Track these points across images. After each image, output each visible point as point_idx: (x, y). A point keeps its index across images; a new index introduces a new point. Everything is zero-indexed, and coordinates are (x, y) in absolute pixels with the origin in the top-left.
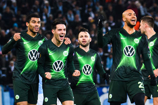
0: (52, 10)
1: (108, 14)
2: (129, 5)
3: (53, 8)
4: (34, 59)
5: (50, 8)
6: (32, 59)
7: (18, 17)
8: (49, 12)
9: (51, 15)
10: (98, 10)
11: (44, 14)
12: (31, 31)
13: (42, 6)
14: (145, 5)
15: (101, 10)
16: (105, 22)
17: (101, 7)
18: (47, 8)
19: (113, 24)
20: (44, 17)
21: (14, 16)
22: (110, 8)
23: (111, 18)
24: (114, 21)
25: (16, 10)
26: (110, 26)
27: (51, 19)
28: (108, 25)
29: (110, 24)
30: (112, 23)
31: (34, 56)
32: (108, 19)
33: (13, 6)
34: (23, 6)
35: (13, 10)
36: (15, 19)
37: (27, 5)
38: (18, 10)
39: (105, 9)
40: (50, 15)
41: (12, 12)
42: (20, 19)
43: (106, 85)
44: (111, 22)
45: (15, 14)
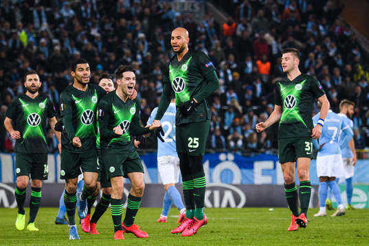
0: (149, 46)
1: (227, 52)
2: (256, 38)
3: (150, 44)
4: (88, 123)
5: (146, 44)
6: (86, 122)
7: (102, 56)
8: (146, 49)
9: (149, 54)
10: (214, 47)
11: (138, 51)
12: (80, 82)
13: (136, 41)
14: (279, 40)
15: (217, 46)
16: (223, 63)
17: (217, 42)
18: (143, 43)
19: (234, 66)
20: (139, 57)
21: (97, 54)
22: (230, 43)
23: (232, 57)
24: (235, 62)
25: (100, 47)
26: (230, 68)
27: (150, 59)
28: (226, 66)
29: (229, 66)
30: (232, 65)
31: (88, 119)
32: (227, 58)
33: (96, 41)
34: (110, 41)
35: (96, 46)
36: (98, 59)
37: (116, 39)
38: (103, 47)
39: (223, 44)
40: (147, 54)
41: (95, 49)
42: (106, 59)
43: (224, 150)
44: (231, 62)
45: (98, 52)
